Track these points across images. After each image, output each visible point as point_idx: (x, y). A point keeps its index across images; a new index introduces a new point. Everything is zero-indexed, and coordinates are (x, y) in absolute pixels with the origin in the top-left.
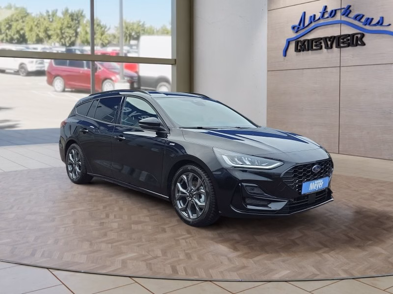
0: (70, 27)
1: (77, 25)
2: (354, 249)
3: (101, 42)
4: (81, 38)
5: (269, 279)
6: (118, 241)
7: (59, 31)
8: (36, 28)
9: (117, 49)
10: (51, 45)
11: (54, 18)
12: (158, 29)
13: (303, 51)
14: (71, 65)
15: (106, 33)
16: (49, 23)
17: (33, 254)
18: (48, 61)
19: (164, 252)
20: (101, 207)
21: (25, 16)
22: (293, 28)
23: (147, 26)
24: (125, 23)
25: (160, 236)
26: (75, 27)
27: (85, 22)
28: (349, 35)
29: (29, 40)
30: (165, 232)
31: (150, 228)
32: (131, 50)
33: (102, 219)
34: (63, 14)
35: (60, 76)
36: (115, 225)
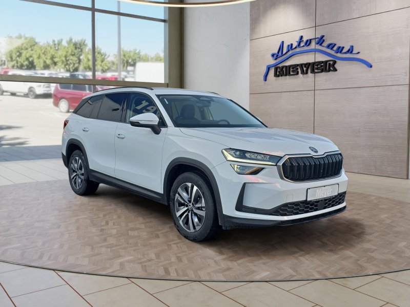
0: (73, 55)
1: (80, 53)
3: (101, 68)
4: (83, 65)
5: (251, 280)
6: (116, 246)
7: (64, 59)
8: (44, 55)
9: (116, 74)
10: (57, 71)
11: (60, 47)
12: (152, 56)
13: (282, 76)
14: (74, 88)
15: (106, 60)
16: (55, 51)
17: (41, 257)
18: (55, 85)
19: (158, 256)
20: (102, 216)
21: (34, 45)
22: (273, 55)
23: (142, 53)
24: (123, 51)
25: (154, 241)
26: (78, 55)
27: (87, 50)
28: (322, 62)
29: (37, 66)
30: (159, 237)
31: (145, 233)
32: (128, 75)
33: (102, 226)
34: (67, 42)
35: (64, 98)
36: (114, 232)
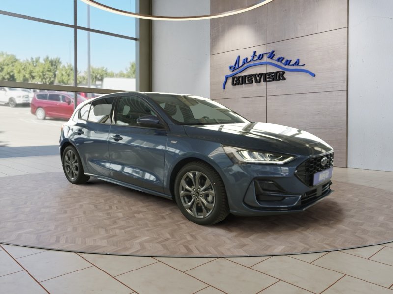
0: (49, 71)
1: (55, 69)
2: (323, 227)
4: (58, 79)
5: (272, 254)
6: (131, 227)
7: (41, 74)
8: (23, 71)
11: (37, 64)
12: (117, 73)
13: (238, 85)
15: (78, 75)
16: (34, 67)
17: (58, 240)
19: (172, 235)
20: (103, 201)
21: (15, 62)
22: (231, 68)
23: (109, 71)
24: (92, 68)
25: (162, 222)
26: (54, 71)
27: (61, 67)
28: (273, 73)
29: (17, 80)
30: (165, 219)
31: (150, 216)
33: (107, 210)
34: (44, 60)
35: (41, 107)
36: (120, 215)
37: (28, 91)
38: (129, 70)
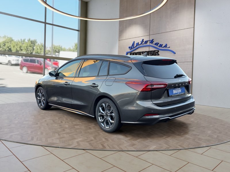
0: (30, 46)
1: (34, 46)
4: (35, 51)
7: (26, 48)
8: (16, 46)
11: (24, 42)
12: (67, 49)
16: (22, 44)
21: (12, 41)
22: (129, 48)
23: (63, 47)
24: (54, 46)
27: (37, 45)
28: (153, 51)
29: (13, 51)
34: (28, 40)
35: (26, 66)
36: (67, 126)
37: (19, 57)
38: (74, 47)
